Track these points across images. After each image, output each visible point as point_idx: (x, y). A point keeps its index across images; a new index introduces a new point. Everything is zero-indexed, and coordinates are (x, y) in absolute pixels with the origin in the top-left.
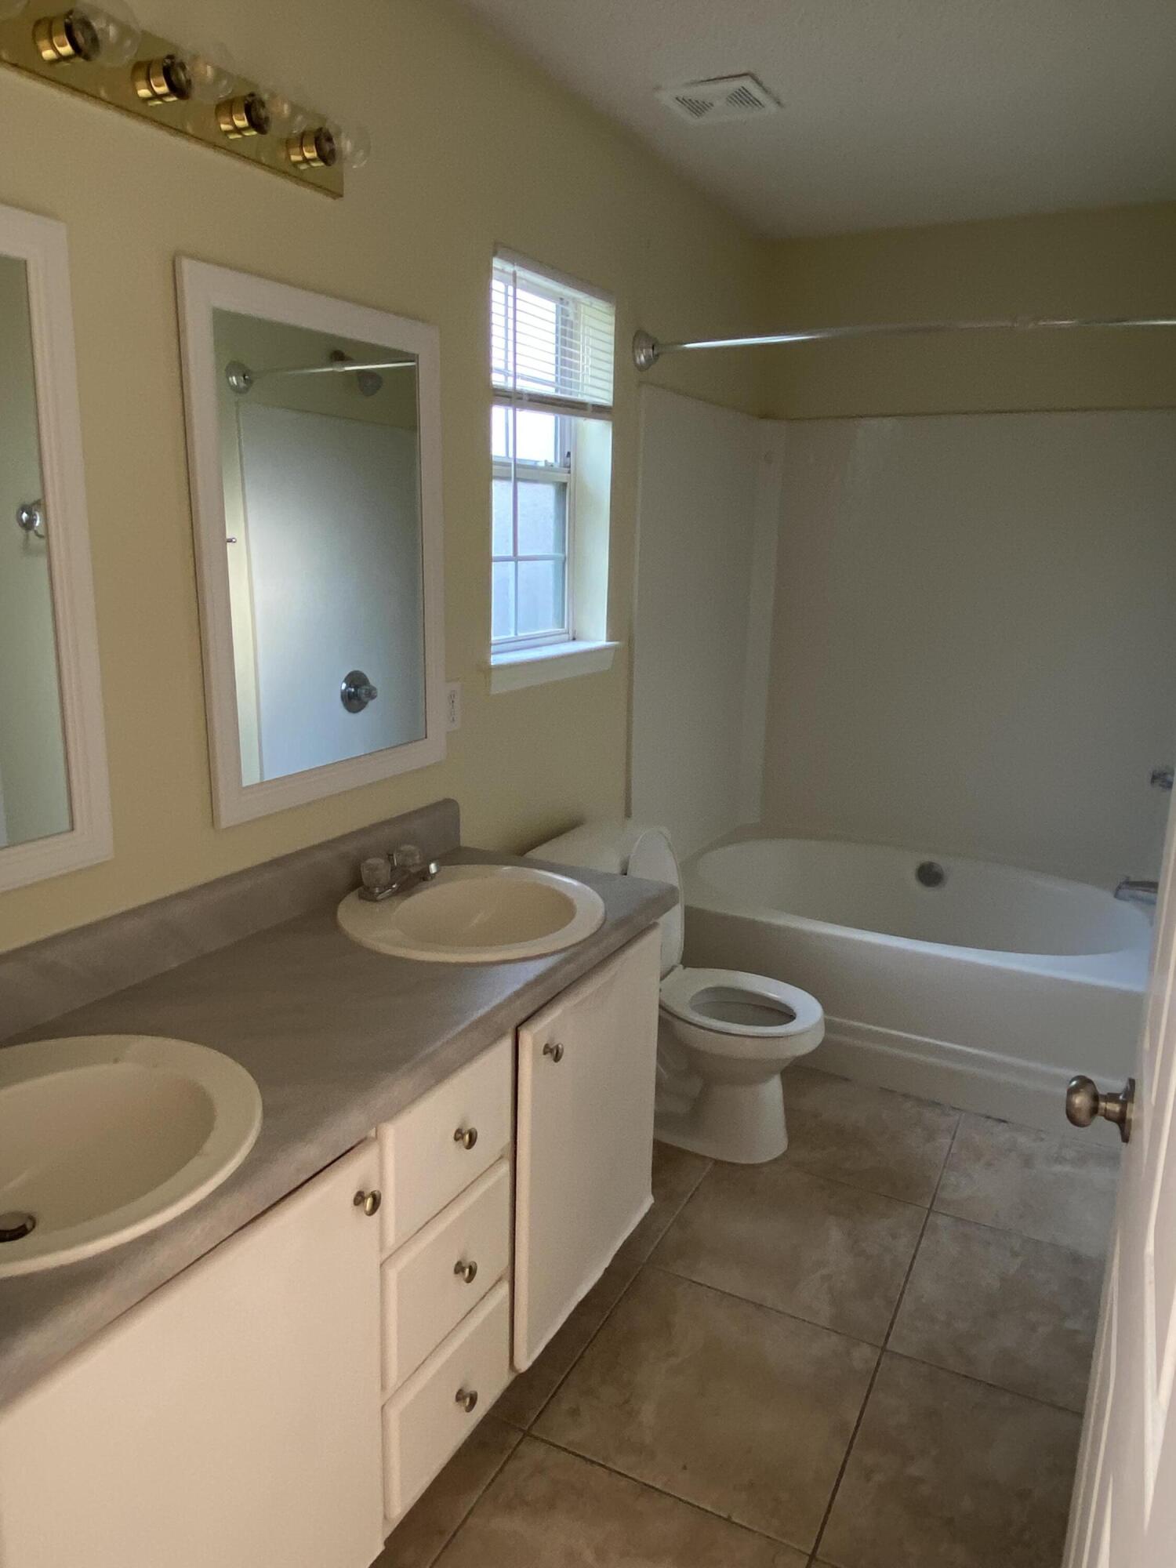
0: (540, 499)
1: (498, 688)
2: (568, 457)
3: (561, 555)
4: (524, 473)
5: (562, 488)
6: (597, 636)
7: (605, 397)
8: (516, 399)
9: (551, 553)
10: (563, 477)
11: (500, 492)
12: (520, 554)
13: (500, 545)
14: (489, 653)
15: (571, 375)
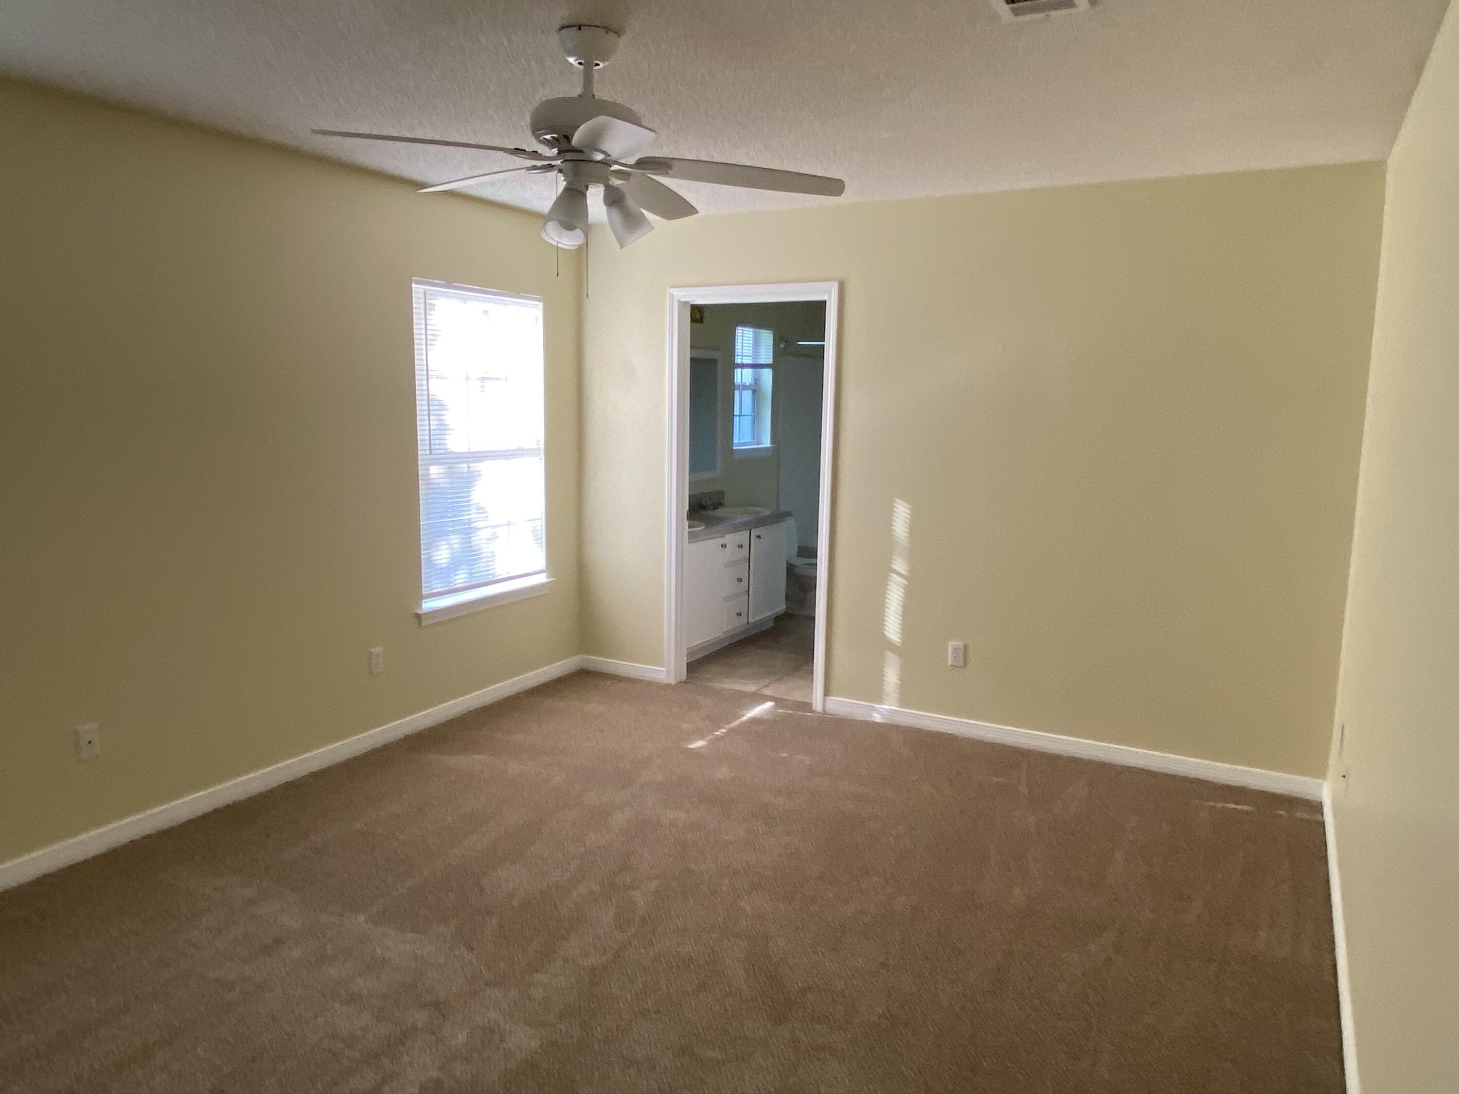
0: (747, 395)
1: (736, 457)
2: (757, 380)
3: (753, 414)
4: (745, 387)
5: (754, 392)
6: (766, 442)
7: (770, 361)
8: (743, 366)
9: (750, 414)
10: (755, 388)
11: (737, 393)
12: (743, 414)
13: (737, 412)
14: (733, 446)
15: (758, 352)
